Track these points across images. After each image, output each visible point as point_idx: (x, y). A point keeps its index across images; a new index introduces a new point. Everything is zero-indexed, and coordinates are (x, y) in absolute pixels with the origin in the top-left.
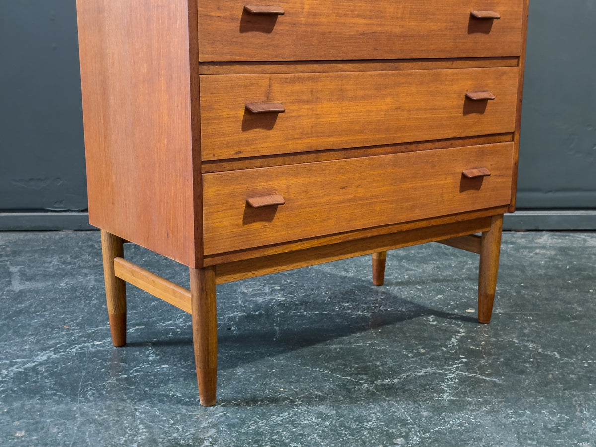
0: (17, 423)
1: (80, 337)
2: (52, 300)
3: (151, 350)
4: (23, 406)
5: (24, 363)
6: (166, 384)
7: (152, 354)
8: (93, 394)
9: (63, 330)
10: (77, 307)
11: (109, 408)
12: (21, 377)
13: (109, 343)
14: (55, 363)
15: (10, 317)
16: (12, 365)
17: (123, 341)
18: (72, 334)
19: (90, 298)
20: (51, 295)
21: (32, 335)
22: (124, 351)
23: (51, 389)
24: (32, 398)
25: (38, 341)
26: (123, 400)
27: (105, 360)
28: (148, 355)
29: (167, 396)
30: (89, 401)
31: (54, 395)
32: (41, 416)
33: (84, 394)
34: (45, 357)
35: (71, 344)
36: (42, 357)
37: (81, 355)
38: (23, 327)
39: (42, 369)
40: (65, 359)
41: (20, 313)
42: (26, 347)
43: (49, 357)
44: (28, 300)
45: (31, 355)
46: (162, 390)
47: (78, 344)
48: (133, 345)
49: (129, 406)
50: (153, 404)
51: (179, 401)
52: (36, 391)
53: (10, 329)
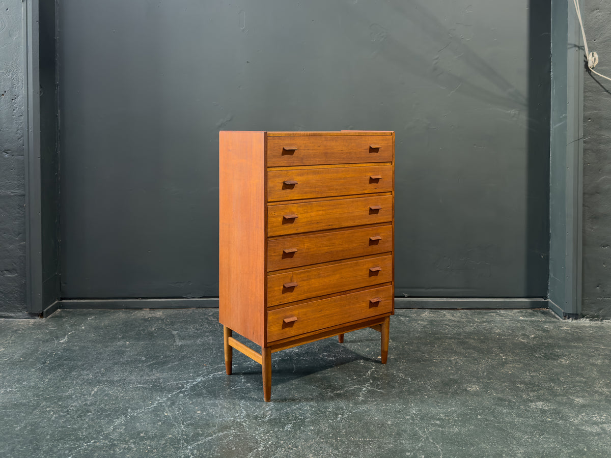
0: (197, 408)
1: (212, 370)
2: (196, 350)
3: (242, 377)
4: (197, 401)
5: (192, 382)
6: (250, 392)
7: (243, 379)
8: (222, 397)
9: (204, 366)
10: (207, 355)
11: (229, 402)
12: (193, 388)
13: (224, 373)
14: (204, 382)
15: (180, 360)
16: (188, 383)
17: (230, 373)
18: (208, 369)
19: (212, 349)
20: (195, 348)
21: (192, 369)
22: (232, 377)
23: (206, 394)
24: (199, 398)
25: (195, 372)
26: (234, 399)
27: (224, 381)
28: (241, 379)
29: (252, 398)
30: (222, 399)
31: (207, 396)
32: (205, 405)
33: (219, 396)
34: (200, 380)
35: (209, 373)
36: (199, 380)
37: (214, 378)
38: (187, 364)
39: (200, 385)
40: (208, 381)
41: (183, 357)
42: (191, 375)
43: (201, 379)
44: (186, 350)
45: (194, 379)
46: (249, 395)
47: (212, 373)
48: (236, 374)
49: (237, 401)
50: (247, 401)
51: (256, 400)
52: (199, 395)
53: (182, 366)
